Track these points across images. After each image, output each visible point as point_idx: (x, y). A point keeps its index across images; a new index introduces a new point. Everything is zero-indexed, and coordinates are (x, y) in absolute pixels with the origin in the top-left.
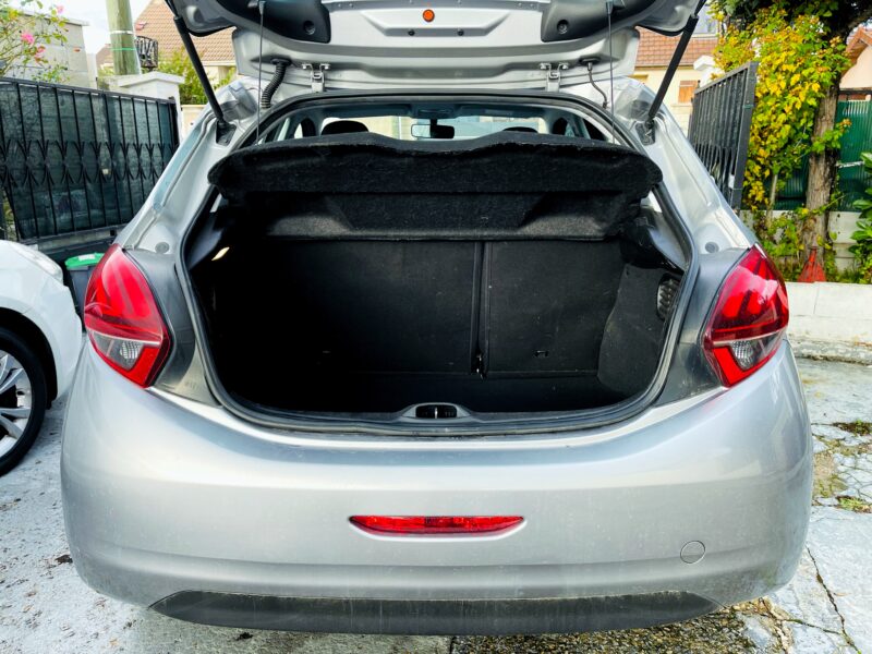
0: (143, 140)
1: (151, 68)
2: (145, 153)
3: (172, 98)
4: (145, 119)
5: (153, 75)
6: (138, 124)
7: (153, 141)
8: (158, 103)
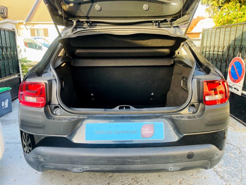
0: (4, 45)
1: (5, 18)
2: (4, 50)
3: (14, 29)
4: (5, 37)
5: (6, 20)
6: (2, 39)
7: (7, 46)
8: (9, 31)
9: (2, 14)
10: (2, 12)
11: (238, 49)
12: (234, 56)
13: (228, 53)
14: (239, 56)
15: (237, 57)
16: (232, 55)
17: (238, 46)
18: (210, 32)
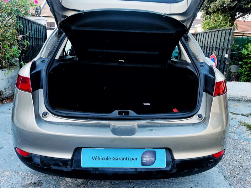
1: (39, 15)
5: (40, 17)
9: (37, 12)
10: (37, 11)
11: (214, 48)
12: (212, 54)
13: (209, 51)
14: (214, 54)
15: (213, 55)
16: (211, 53)
17: (214, 47)
18: (200, 35)
